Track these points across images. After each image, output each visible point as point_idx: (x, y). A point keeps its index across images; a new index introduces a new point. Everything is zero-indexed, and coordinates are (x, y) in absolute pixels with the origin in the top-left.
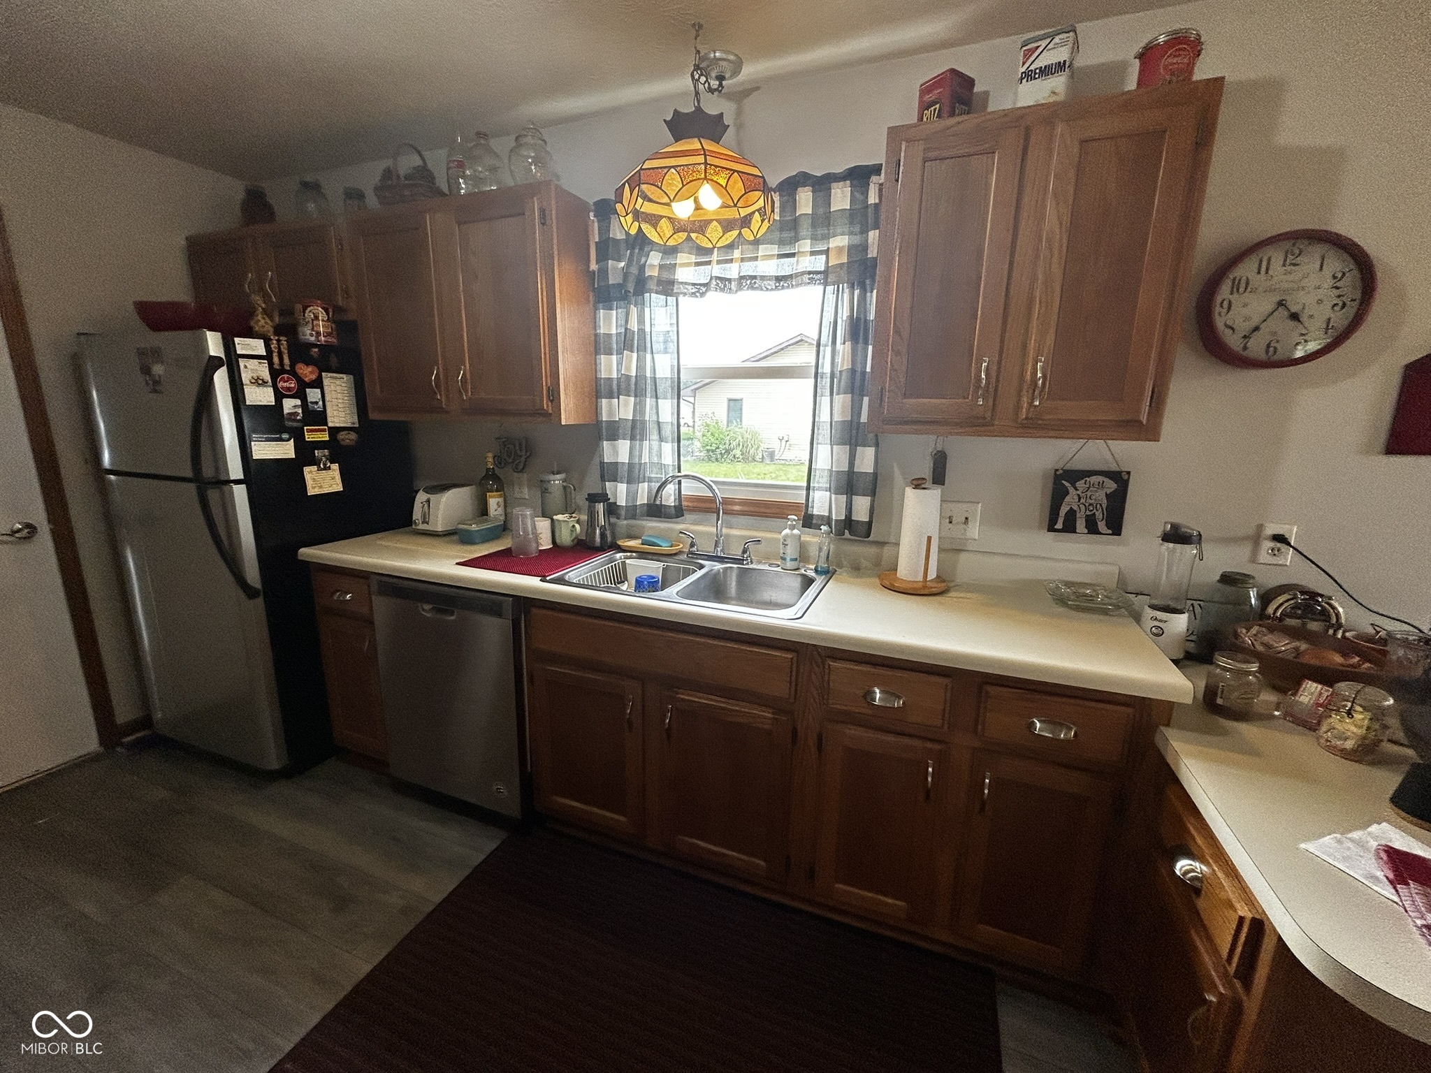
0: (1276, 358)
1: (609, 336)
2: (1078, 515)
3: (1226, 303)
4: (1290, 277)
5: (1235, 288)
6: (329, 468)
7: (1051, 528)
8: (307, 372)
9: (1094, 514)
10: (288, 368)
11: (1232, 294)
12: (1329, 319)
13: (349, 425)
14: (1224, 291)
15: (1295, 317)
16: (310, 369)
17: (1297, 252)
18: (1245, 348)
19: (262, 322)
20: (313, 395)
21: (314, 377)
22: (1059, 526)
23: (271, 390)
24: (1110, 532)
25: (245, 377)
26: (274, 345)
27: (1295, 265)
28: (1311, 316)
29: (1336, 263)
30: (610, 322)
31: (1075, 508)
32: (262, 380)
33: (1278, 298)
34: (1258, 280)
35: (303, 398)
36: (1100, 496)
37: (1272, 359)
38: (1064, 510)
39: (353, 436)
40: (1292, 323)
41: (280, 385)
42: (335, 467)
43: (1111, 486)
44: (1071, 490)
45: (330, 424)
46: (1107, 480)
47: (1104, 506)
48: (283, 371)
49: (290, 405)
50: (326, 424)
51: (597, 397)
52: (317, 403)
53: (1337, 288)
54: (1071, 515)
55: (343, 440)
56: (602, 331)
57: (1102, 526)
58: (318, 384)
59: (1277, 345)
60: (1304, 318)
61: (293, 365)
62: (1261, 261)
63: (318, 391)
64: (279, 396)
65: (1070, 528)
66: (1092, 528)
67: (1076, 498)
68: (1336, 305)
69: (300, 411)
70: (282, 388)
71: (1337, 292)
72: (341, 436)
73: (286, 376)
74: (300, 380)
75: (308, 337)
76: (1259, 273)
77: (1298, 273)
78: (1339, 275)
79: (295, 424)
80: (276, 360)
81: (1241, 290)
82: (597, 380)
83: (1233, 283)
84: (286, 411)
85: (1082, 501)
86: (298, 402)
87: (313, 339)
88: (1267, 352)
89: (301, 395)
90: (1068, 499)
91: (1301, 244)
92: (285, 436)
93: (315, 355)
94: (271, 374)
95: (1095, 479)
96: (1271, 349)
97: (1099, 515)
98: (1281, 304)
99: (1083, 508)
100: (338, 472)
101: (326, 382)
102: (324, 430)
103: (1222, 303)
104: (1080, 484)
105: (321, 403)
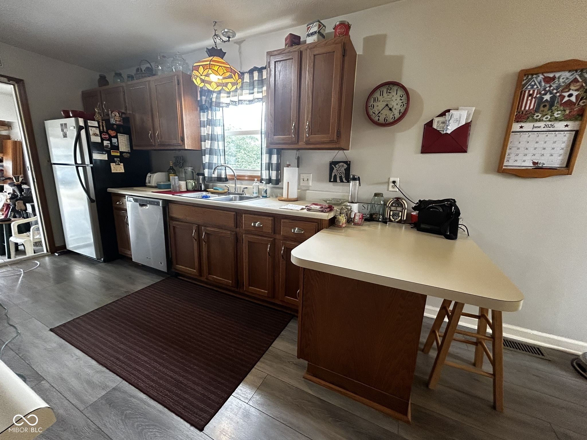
0: (387, 122)
1: (204, 121)
2: (337, 176)
3: (372, 106)
4: (388, 97)
5: (374, 100)
6: (120, 164)
7: (330, 181)
8: (113, 133)
9: (342, 176)
10: (105, 131)
11: (374, 102)
12: (400, 110)
13: (127, 151)
14: (371, 102)
15: (390, 109)
16: (113, 132)
17: (390, 89)
18: (379, 120)
19: (98, 116)
20: (114, 140)
21: (114, 135)
22: (332, 180)
23: (100, 138)
24: (346, 181)
25: (91, 133)
26: (101, 124)
27: (390, 93)
28: (395, 109)
29: (400, 92)
30: (204, 117)
31: (336, 174)
32: (97, 134)
33: (386, 104)
34: (380, 98)
35: (111, 141)
36: (343, 169)
37: (386, 123)
38: (333, 175)
39: (128, 155)
40: (390, 112)
41: (103, 136)
42: (122, 164)
43: (345, 166)
44: (334, 168)
45: (120, 150)
46: (344, 164)
47: (344, 173)
48: (104, 132)
49: (106, 143)
50: (119, 150)
51: (201, 141)
52: (115, 143)
53: (401, 100)
54: (335, 176)
55: (125, 156)
56: (202, 119)
57: (344, 180)
58: (116, 137)
59: (387, 119)
60: (393, 110)
61: (107, 130)
62: (381, 91)
63: (116, 139)
64: (102, 140)
65: (335, 181)
66: (342, 181)
67: (336, 170)
68: (401, 105)
69: (109, 145)
70: (104, 137)
71: (401, 101)
72: (124, 154)
73: (105, 134)
74: (109, 135)
75: (113, 122)
76: (380, 96)
77: (390, 96)
78: (401, 96)
79: (108, 149)
80: (101, 128)
81: (376, 101)
82: (201, 135)
83: (374, 98)
84: (105, 144)
85: (338, 171)
86: (109, 142)
87: (114, 122)
88: (385, 120)
89: (110, 140)
90: (334, 171)
91: (391, 86)
92: (104, 153)
93: (115, 128)
94: (100, 132)
95: (341, 164)
96: (386, 120)
97: (343, 176)
98: (387, 105)
99: (338, 174)
100: (123, 166)
101: (119, 137)
102: (118, 152)
103: (371, 105)
104: (337, 166)
105: (117, 143)
